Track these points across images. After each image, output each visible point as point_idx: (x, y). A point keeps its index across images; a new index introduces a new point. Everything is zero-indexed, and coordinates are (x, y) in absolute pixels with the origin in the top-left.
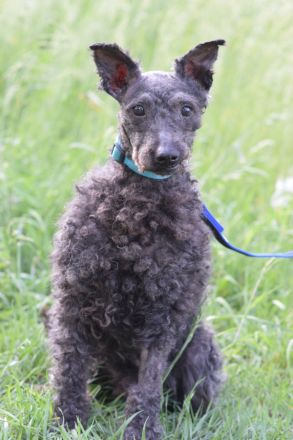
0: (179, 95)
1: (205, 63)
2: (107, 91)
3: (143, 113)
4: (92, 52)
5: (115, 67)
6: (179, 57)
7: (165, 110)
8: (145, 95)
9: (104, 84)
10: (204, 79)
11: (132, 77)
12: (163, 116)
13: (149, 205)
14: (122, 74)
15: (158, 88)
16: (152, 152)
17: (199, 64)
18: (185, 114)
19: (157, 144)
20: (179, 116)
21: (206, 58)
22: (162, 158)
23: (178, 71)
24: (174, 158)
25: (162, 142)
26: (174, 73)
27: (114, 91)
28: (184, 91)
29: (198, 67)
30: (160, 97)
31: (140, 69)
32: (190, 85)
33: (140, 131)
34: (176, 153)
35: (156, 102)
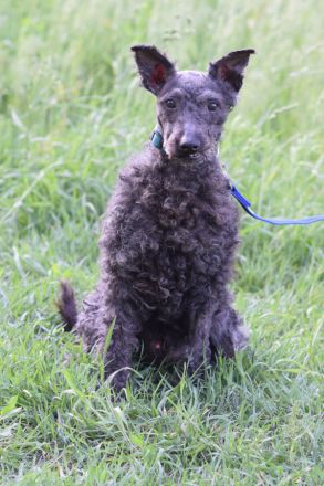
0: (207, 93)
1: (237, 68)
2: (147, 87)
3: (174, 107)
4: (134, 53)
5: (154, 67)
6: (214, 61)
7: (192, 105)
8: (178, 90)
9: (144, 81)
10: (235, 81)
11: (168, 74)
12: (191, 110)
13: (188, 194)
14: (160, 72)
15: (189, 85)
16: (177, 141)
17: (231, 68)
18: (211, 109)
19: (181, 134)
20: (205, 111)
21: (239, 63)
22: (184, 146)
23: (210, 73)
24: (196, 147)
25: (186, 132)
26: (206, 74)
27: (153, 87)
28: (212, 89)
29: (230, 71)
30: (190, 93)
31: (176, 68)
32: (219, 85)
33: (171, 122)
34: (198, 143)
35: (186, 97)
